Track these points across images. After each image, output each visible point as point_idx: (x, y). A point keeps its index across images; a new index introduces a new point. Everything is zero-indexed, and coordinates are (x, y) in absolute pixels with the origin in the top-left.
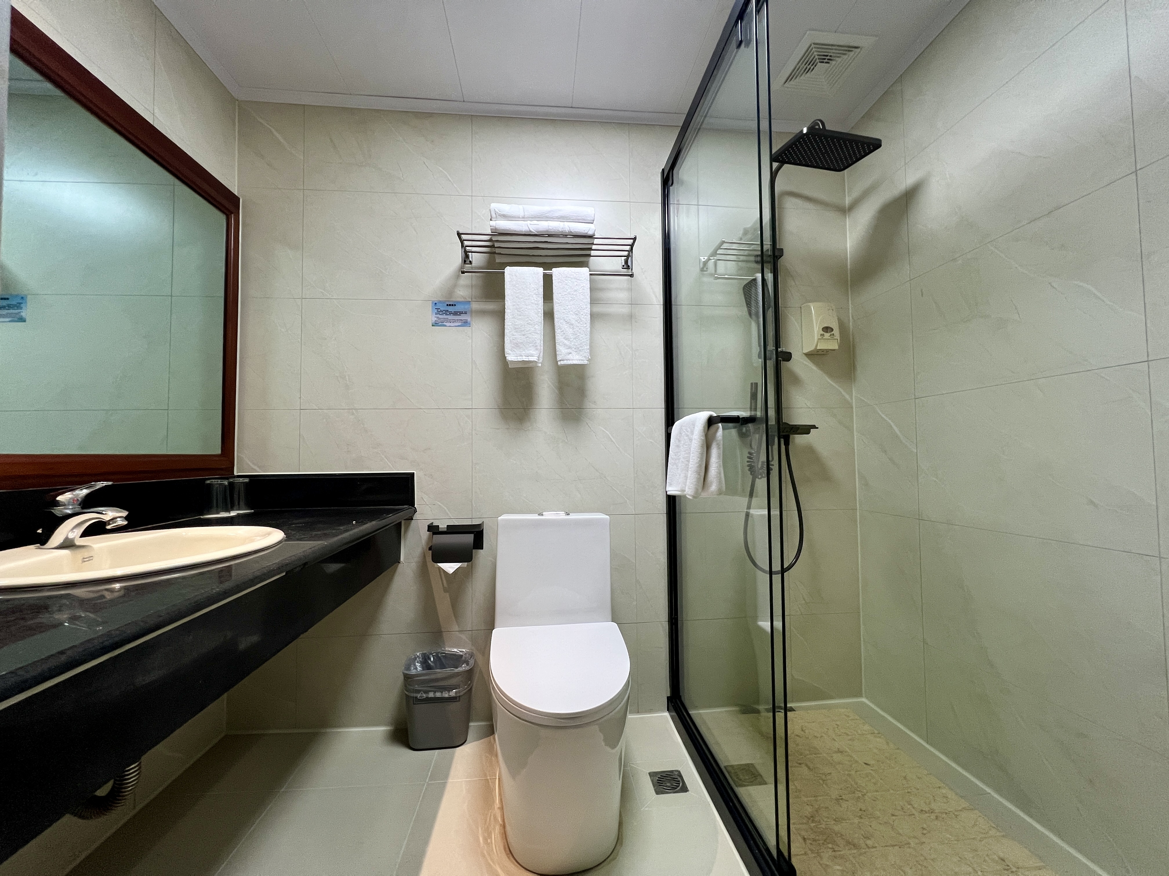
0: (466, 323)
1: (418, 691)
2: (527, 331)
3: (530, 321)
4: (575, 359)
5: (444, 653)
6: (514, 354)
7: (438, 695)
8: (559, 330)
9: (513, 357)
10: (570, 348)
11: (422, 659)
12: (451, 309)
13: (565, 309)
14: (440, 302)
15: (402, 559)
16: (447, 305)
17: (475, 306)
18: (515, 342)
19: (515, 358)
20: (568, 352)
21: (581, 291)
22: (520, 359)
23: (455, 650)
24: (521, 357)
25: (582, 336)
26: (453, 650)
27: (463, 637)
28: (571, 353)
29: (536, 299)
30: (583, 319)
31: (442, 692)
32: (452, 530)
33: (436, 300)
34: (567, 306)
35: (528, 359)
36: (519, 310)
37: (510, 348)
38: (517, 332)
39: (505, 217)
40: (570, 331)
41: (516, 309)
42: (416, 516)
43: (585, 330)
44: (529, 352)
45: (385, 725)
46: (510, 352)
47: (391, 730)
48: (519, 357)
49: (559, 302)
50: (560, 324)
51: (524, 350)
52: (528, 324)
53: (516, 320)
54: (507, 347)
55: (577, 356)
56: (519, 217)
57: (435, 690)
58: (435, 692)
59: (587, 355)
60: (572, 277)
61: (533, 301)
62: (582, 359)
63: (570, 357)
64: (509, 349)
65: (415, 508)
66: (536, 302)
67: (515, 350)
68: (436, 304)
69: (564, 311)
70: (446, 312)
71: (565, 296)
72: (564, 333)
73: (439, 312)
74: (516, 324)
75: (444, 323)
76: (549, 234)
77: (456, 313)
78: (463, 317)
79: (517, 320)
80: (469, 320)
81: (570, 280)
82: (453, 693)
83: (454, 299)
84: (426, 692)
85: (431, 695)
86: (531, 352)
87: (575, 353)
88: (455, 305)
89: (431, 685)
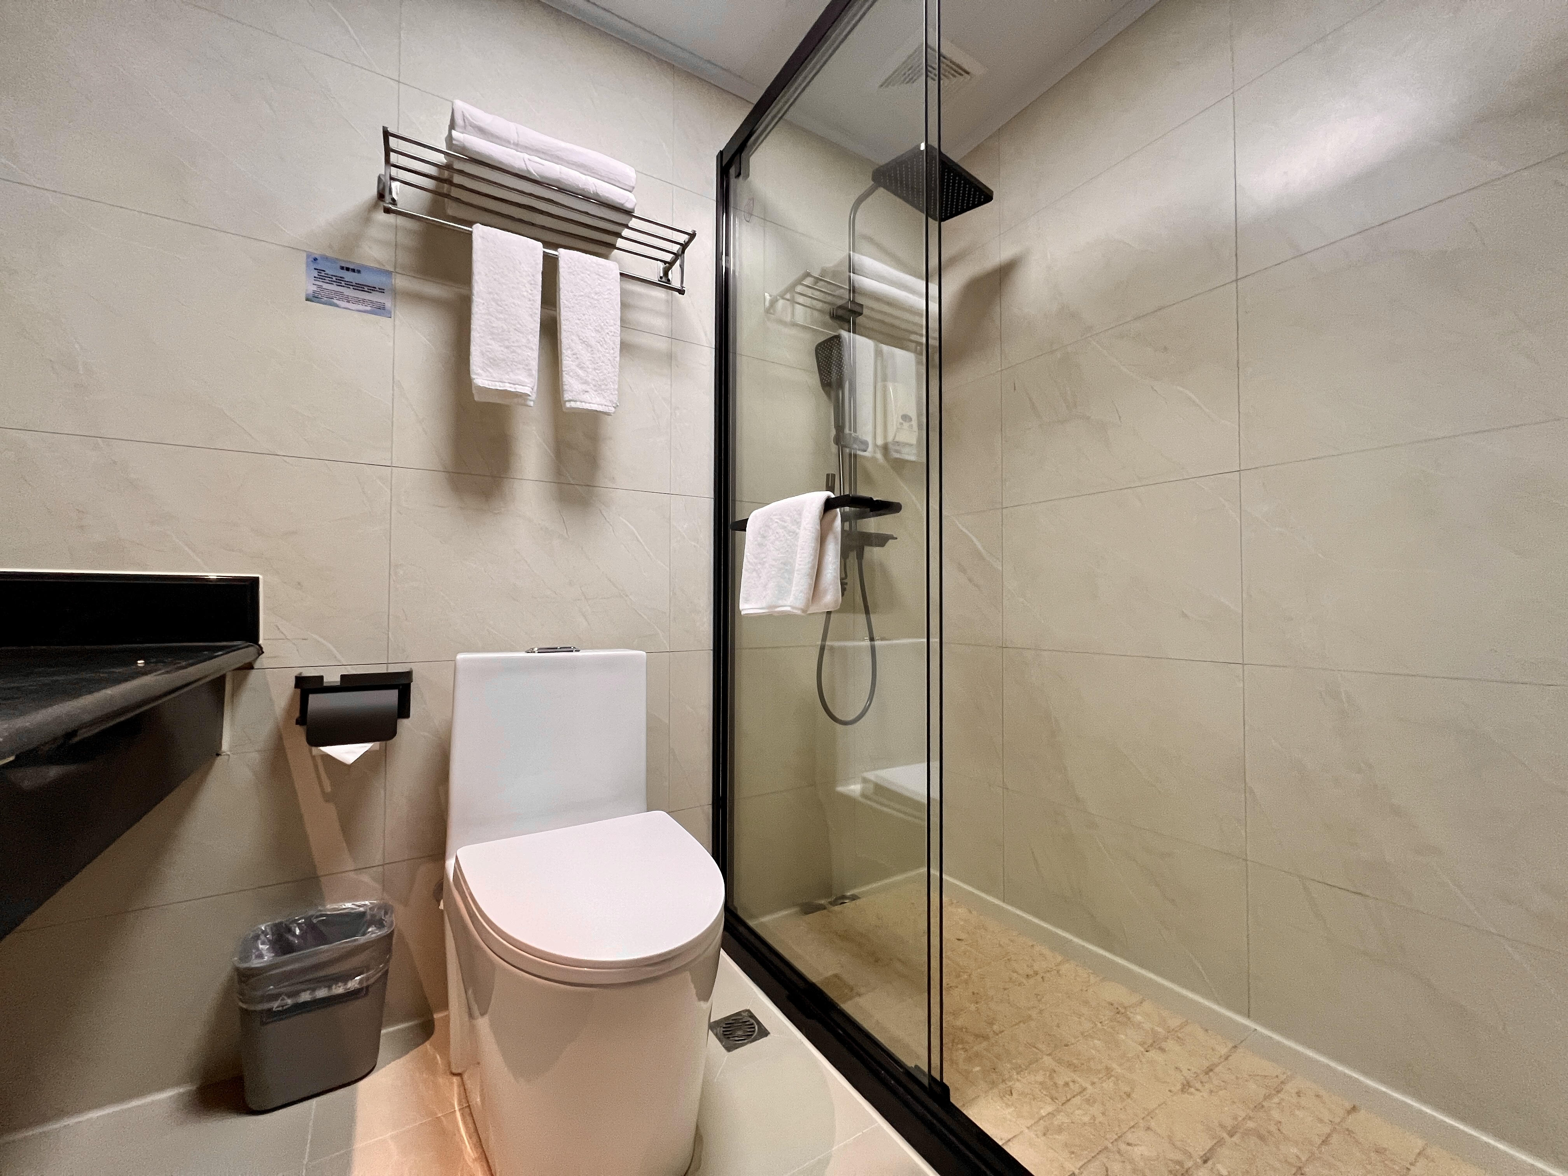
0: (380, 310)
1: (275, 997)
2: (513, 342)
3: (519, 326)
4: (593, 402)
5: (322, 916)
6: (487, 376)
7: (322, 993)
8: (569, 352)
9: (486, 382)
10: (586, 383)
11: (273, 935)
12: (349, 276)
13: (579, 320)
14: (326, 258)
15: (225, 746)
16: (342, 268)
17: (401, 282)
18: (490, 356)
19: (490, 383)
20: (584, 388)
21: (606, 297)
22: (500, 387)
23: (349, 905)
24: (501, 384)
25: (607, 367)
26: (344, 907)
27: (365, 878)
28: (587, 392)
29: (530, 291)
30: (609, 341)
31: (330, 987)
32: (351, 683)
33: (317, 252)
34: (584, 315)
35: (515, 388)
36: (499, 303)
37: (481, 365)
38: (493, 339)
39: (482, 132)
40: (585, 356)
41: (494, 299)
42: (262, 662)
43: (611, 359)
44: (517, 377)
45: (177, 1084)
46: (480, 371)
47: (189, 1093)
48: (497, 384)
49: (569, 305)
50: (570, 341)
51: (507, 373)
52: (515, 329)
53: (493, 319)
54: (475, 363)
55: (598, 399)
56: (509, 142)
57: (312, 986)
58: (313, 990)
59: (615, 398)
60: (592, 269)
61: (525, 294)
62: (606, 403)
63: (586, 397)
64: (479, 367)
65: (260, 646)
66: (530, 296)
67: (489, 369)
68: (315, 259)
69: (578, 322)
70: (339, 281)
71: (580, 298)
72: (577, 358)
73: (321, 275)
74: (494, 325)
75: (335, 301)
76: (561, 186)
77: (359, 287)
78: (375, 297)
79: (495, 320)
80: (388, 305)
81: (589, 275)
82: (354, 984)
83: (356, 260)
84: (296, 994)
85: (305, 997)
86: (520, 377)
87: (594, 393)
88: (359, 272)
89: (307, 977)
